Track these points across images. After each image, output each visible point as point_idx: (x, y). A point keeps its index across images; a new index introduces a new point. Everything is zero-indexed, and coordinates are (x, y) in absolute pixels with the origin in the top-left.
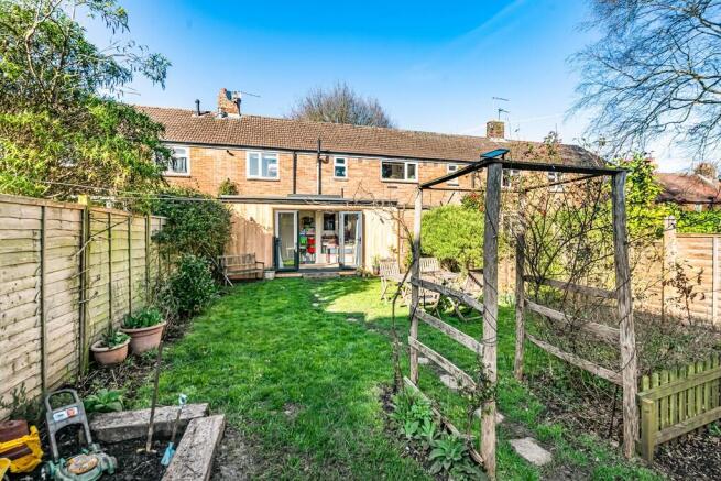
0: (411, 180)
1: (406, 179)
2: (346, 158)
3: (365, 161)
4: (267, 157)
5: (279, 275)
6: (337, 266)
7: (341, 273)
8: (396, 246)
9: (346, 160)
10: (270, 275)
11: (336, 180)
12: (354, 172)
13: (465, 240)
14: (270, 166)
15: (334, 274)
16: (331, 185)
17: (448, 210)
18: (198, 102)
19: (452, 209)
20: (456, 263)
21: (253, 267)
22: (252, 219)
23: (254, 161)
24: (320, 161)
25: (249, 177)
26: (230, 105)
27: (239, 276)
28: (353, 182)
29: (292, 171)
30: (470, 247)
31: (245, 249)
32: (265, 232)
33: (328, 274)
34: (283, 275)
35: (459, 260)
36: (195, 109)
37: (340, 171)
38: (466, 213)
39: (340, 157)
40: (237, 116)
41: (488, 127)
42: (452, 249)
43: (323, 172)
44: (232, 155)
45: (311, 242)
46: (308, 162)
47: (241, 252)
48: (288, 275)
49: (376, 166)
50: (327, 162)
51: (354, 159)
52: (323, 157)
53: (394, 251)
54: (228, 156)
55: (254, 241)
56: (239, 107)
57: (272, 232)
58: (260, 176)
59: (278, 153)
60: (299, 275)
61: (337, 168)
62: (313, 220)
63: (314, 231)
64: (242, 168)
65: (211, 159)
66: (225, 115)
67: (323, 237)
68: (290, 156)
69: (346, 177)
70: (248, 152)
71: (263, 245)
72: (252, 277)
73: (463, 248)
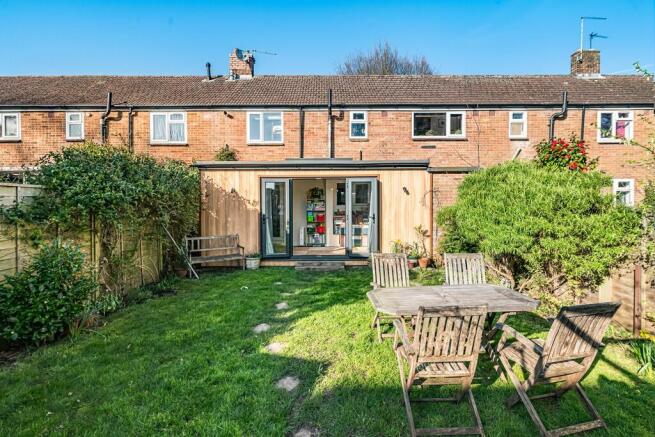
0: (456, 136)
1: (449, 135)
2: (364, 112)
3: (391, 113)
4: (270, 118)
5: (266, 264)
6: (343, 252)
7: (347, 263)
8: (426, 227)
9: (365, 114)
10: (253, 264)
11: (353, 141)
12: (376, 130)
13: (543, 222)
14: (275, 128)
15: (338, 265)
16: (347, 148)
17: (509, 169)
18: (209, 65)
19: (515, 167)
20: (523, 262)
21: (235, 252)
22: (233, 191)
23: (255, 122)
24: (333, 118)
25: (249, 141)
26: (242, 65)
27: (219, 263)
28: (375, 142)
29: (298, 133)
30: (554, 236)
31: (226, 228)
32: (250, 207)
33: (328, 264)
34: (271, 263)
35: (530, 258)
36: (206, 74)
37: (359, 129)
38: (543, 172)
39: (358, 111)
40: (249, 77)
41: (573, 60)
42: (516, 237)
43: (337, 132)
44: (231, 117)
45: (321, 219)
46: (317, 120)
47: (222, 233)
48: (277, 263)
49: (406, 120)
50: (341, 118)
51: (377, 113)
52: (336, 112)
53: (424, 233)
54: (227, 119)
55: (237, 219)
56: (252, 67)
57: (258, 208)
58: (260, 141)
59: (281, 111)
60: (292, 264)
61: (353, 125)
62: (323, 192)
63: (325, 205)
64: (242, 132)
65: (209, 123)
66: (237, 77)
67: (336, 214)
68: (296, 113)
69: (366, 137)
70: (249, 113)
71: (247, 224)
72: (235, 264)
73: (537, 235)
